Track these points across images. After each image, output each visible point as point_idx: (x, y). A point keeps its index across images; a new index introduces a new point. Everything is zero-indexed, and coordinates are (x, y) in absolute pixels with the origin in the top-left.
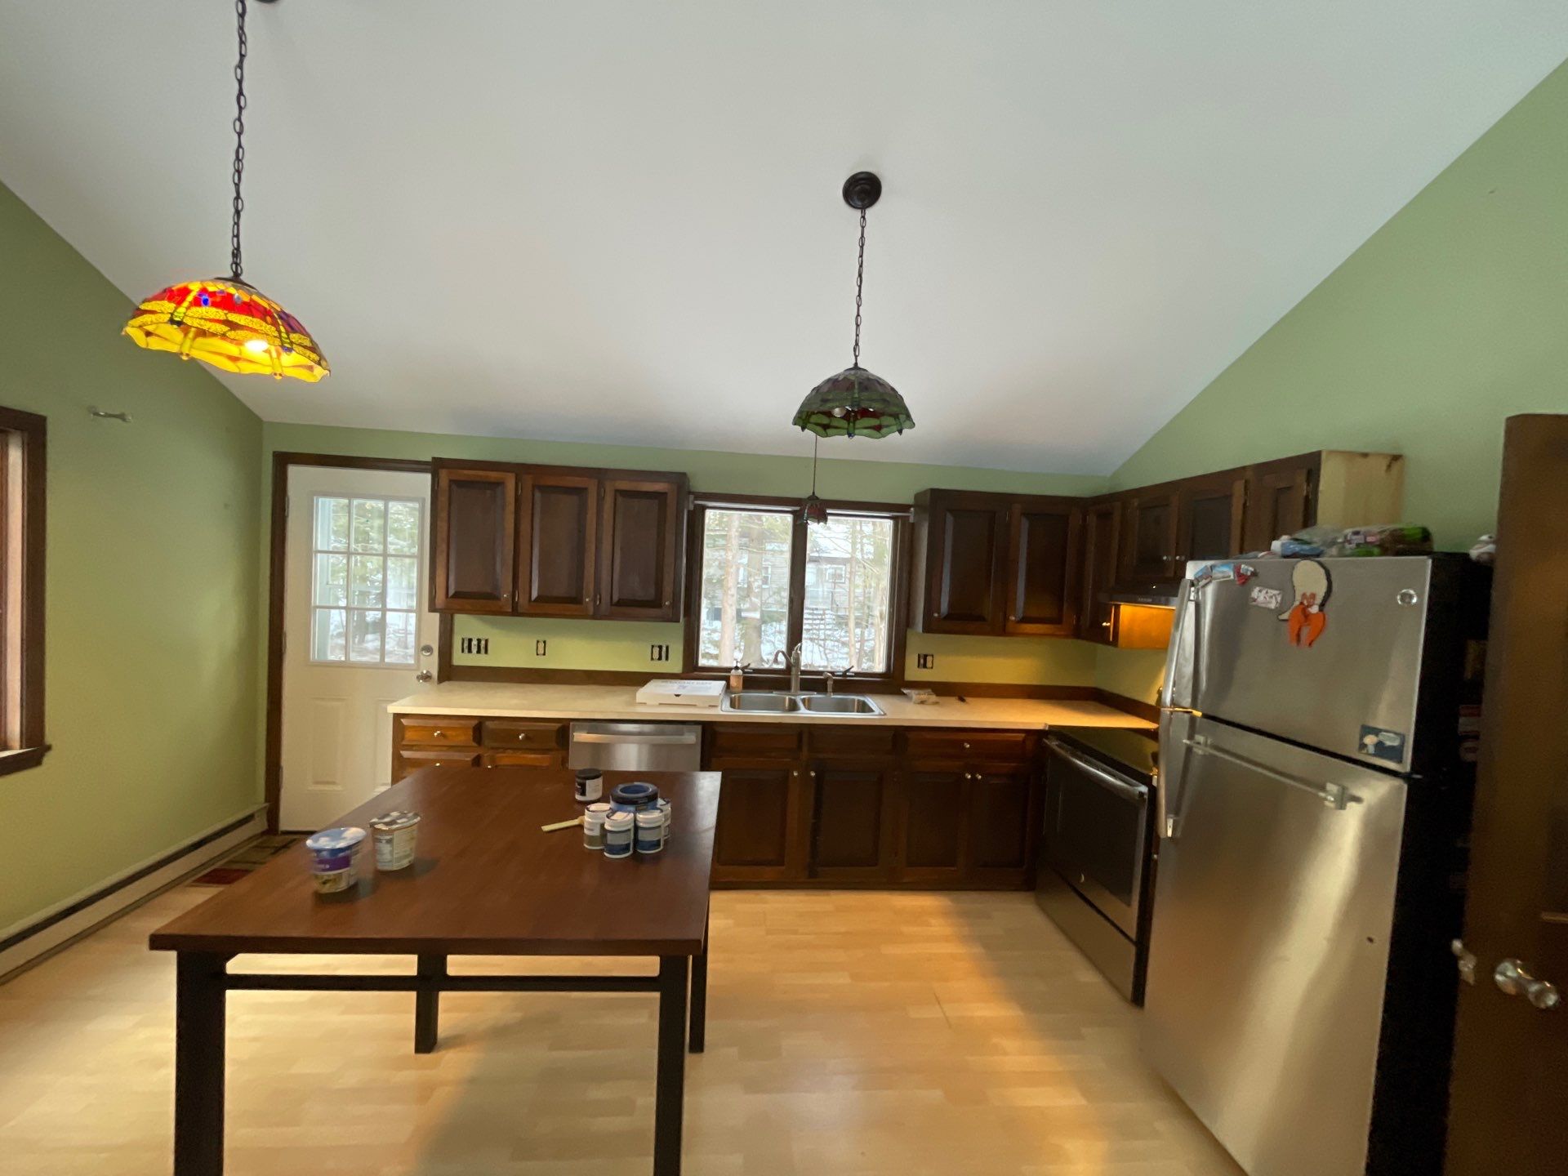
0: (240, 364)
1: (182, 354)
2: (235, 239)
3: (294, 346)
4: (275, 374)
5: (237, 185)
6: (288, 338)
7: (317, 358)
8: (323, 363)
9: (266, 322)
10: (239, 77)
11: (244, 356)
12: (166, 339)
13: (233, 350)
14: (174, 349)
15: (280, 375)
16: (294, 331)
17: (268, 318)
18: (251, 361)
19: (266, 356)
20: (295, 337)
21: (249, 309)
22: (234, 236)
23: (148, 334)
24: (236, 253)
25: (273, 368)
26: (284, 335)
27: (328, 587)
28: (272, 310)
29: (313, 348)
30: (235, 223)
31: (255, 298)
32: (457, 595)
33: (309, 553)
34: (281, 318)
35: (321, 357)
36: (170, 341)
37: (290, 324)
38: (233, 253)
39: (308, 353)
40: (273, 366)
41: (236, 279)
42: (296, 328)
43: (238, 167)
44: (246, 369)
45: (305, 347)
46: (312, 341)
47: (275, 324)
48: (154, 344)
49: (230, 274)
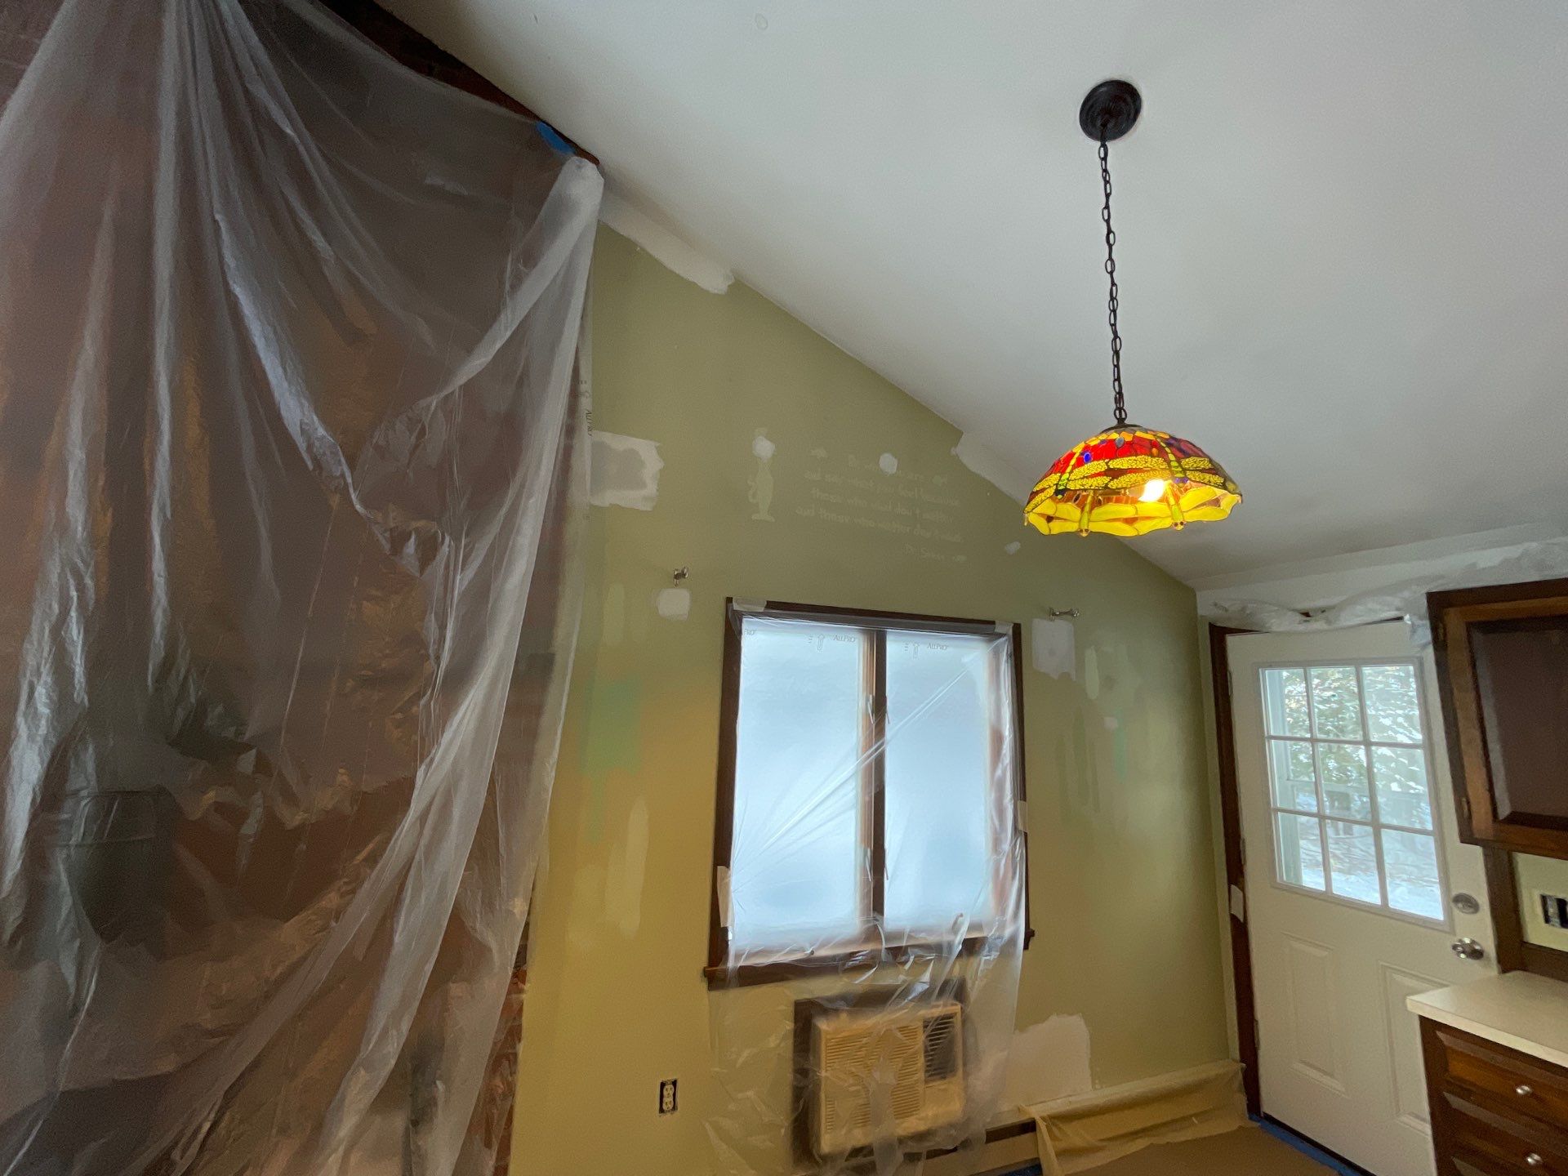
0: (1137, 525)
1: (1081, 531)
2: (1116, 383)
3: (1188, 473)
4: (1176, 525)
5: (1113, 325)
6: (1180, 465)
7: (1220, 480)
8: (1230, 486)
9: (1152, 456)
10: (1106, 218)
11: (1141, 514)
12: (1065, 519)
13: (1128, 510)
14: (1072, 527)
15: (1182, 523)
16: (1188, 456)
17: (1154, 450)
18: (1148, 518)
19: (1164, 506)
20: (1189, 462)
21: (1129, 449)
22: (1115, 380)
23: (1049, 519)
24: (1119, 397)
25: (1173, 519)
26: (1174, 464)
27: (1290, 783)
28: (1159, 440)
29: (1215, 470)
30: (1115, 366)
31: (1139, 434)
32: (1515, 819)
33: (1261, 738)
34: (1169, 445)
35: (1226, 478)
36: (1070, 518)
37: (1181, 449)
38: (1116, 398)
39: (1208, 477)
40: (1172, 516)
41: (1121, 424)
42: (1190, 452)
43: (1113, 306)
44: (1144, 528)
45: (1203, 471)
46: (1211, 461)
47: (1162, 454)
48: (1057, 528)
49: (1115, 422)
